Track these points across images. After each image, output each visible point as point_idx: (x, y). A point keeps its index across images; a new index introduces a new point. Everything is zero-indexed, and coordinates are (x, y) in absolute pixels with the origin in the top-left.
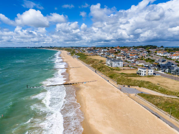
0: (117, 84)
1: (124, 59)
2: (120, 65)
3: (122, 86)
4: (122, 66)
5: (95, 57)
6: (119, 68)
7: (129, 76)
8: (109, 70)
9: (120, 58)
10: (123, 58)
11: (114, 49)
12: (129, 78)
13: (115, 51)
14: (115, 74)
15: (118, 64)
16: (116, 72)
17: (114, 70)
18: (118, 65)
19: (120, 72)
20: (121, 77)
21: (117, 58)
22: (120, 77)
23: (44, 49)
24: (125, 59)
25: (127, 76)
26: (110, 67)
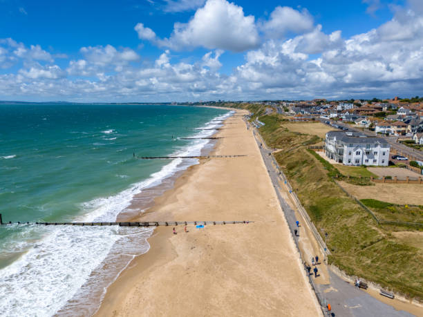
0: (329, 263)
1: (404, 133)
2: (376, 157)
3: (349, 279)
4: (386, 163)
5: (305, 125)
6: (369, 169)
7: (401, 225)
8: (321, 179)
9: (389, 132)
10: (399, 132)
11: (378, 105)
12: (401, 235)
13: (381, 109)
14: (335, 202)
15: (368, 153)
16: (342, 190)
17: (341, 177)
18: (365, 157)
19: (364, 192)
20: (360, 222)
21: (378, 129)
22: (351, 222)
23: (204, 106)
24: (408, 135)
25: (391, 224)
26: (333, 162)
